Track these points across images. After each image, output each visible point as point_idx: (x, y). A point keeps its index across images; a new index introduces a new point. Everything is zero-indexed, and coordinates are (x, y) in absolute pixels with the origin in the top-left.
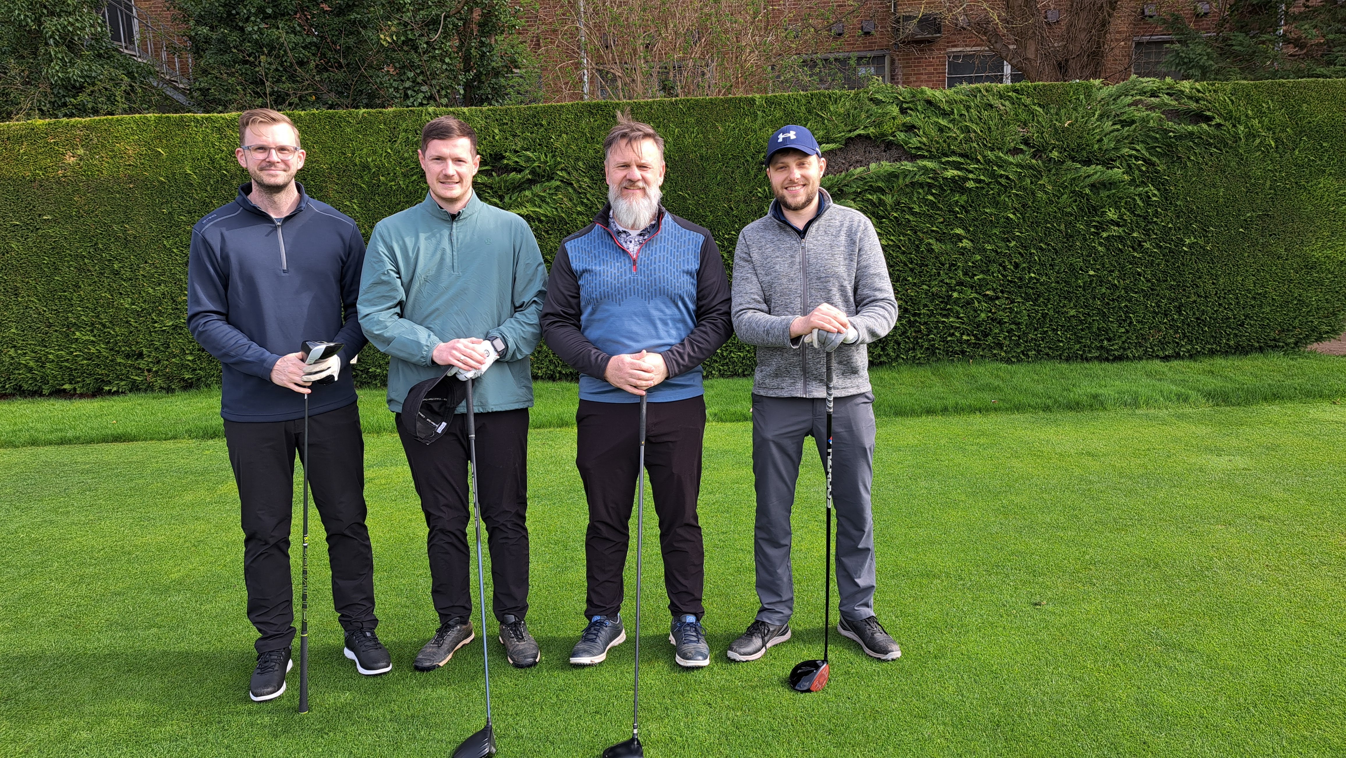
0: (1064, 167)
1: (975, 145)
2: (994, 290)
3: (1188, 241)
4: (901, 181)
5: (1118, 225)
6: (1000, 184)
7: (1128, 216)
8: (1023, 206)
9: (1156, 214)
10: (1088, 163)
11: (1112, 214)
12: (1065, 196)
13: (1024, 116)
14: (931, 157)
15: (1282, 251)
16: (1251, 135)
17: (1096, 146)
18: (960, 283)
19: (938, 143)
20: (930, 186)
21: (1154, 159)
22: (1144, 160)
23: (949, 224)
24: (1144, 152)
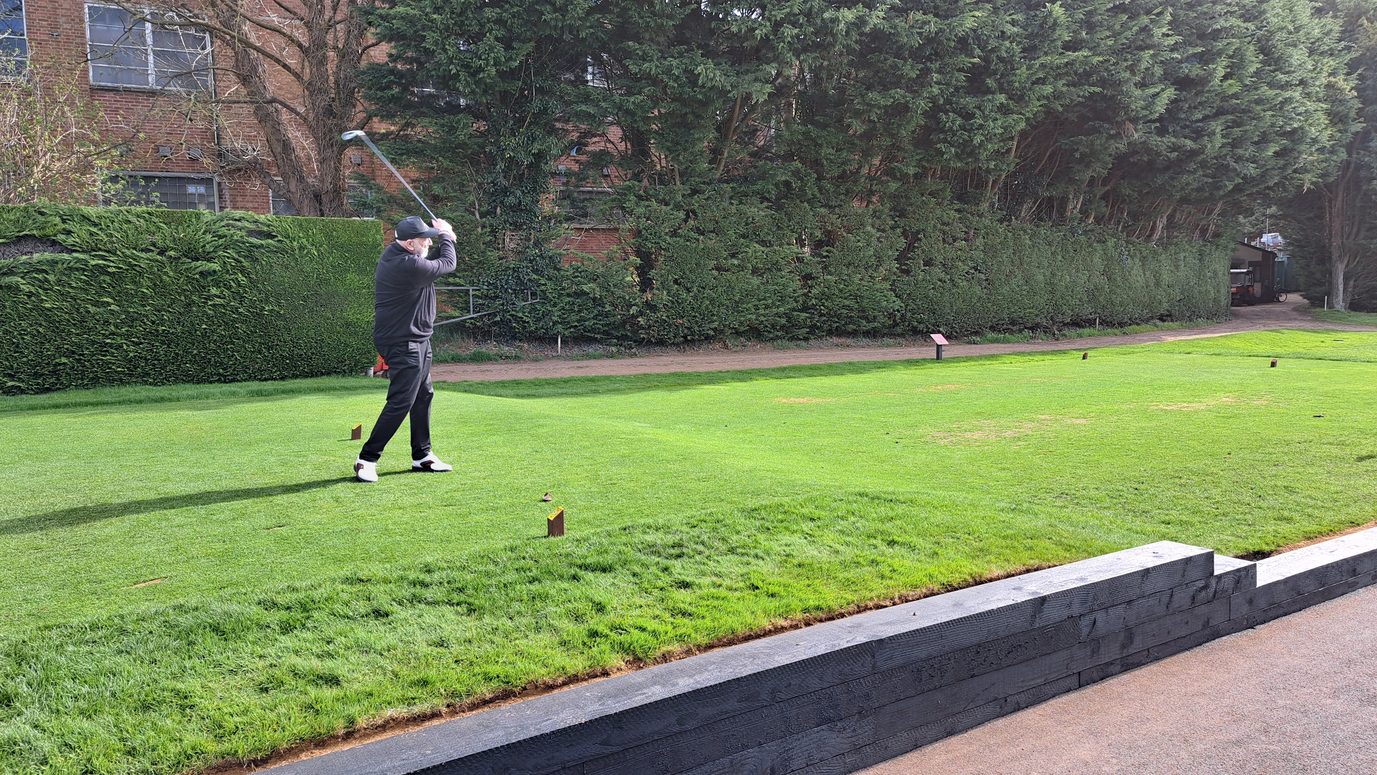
0: (181, 261)
1: (116, 245)
2: (138, 338)
3: (267, 308)
4: (60, 266)
5: (219, 297)
6: (135, 270)
7: (226, 292)
8: (154, 284)
9: (246, 292)
10: (197, 259)
11: (214, 291)
12: (182, 279)
13: (153, 229)
14: (83, 252)
15: (329, 315)
16: (302, 248)
17: (201, 250)
18: (113, 334)
19: (88, 242)
20: (84, 270)
21: (242, 259)
22: (234, 259)
23: (101, 296)
24: (234, 254)
